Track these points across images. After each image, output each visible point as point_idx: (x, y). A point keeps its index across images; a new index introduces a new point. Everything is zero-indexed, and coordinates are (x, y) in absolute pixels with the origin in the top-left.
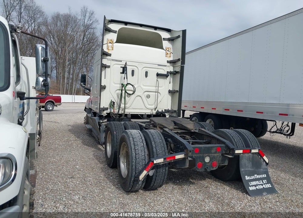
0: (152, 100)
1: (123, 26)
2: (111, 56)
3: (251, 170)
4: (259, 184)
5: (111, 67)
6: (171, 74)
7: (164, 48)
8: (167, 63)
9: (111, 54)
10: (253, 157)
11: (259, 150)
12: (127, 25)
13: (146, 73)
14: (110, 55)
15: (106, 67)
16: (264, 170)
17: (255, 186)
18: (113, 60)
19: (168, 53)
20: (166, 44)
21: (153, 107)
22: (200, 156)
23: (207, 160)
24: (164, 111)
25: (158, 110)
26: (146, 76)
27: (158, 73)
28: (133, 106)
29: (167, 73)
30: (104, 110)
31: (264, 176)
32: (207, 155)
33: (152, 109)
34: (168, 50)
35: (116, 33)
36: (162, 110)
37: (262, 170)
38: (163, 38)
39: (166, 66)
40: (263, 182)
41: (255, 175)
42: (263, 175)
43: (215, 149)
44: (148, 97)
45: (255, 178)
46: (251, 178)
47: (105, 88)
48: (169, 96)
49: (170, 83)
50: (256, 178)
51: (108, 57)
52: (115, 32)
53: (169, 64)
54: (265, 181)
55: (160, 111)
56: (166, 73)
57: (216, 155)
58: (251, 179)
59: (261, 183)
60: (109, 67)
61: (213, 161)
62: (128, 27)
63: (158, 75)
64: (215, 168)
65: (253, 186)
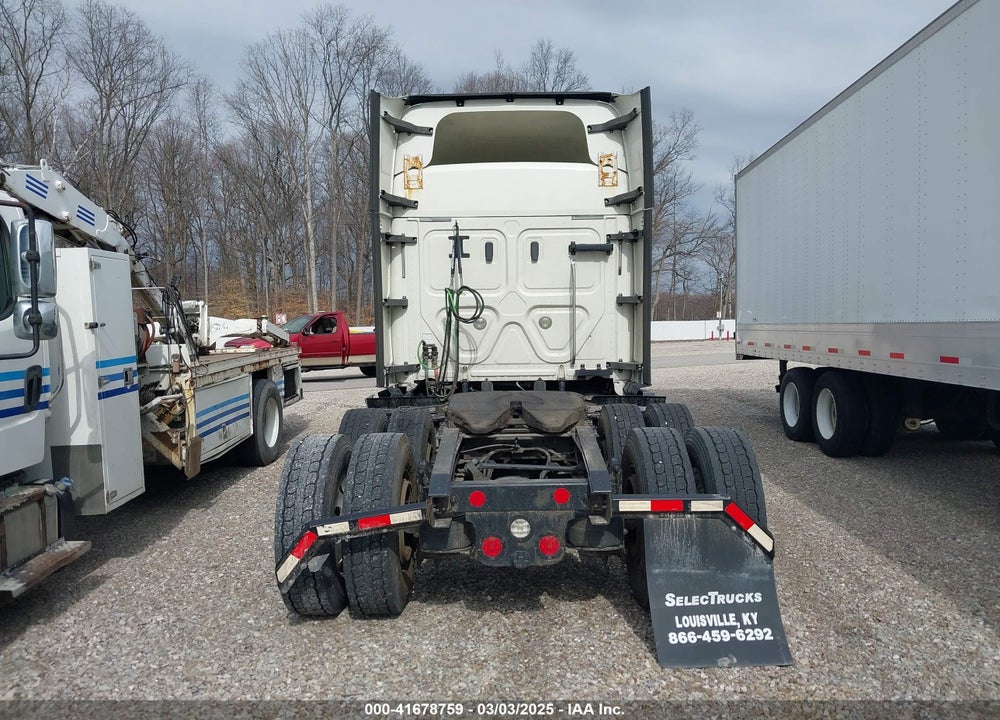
0: (559, 332)
1: (452, 109)
2: (416, 208)
3: (696, 574)
4: (721, 624)
5: (420, 241)
6: (620, 241)
7: (593, 155)
8: (607, 205)
9: (416, 202)
10: (703, 529)
11: (726, 503)
12: (462, 105)
13: (535, 247)
14: (414, 205)
15: (403, 244)
16: (757, 578)
17: (699, 630)
18: (423, 220)
19: (607, 174)
20: (598, 144)
21: (566, 355)
22: (493, 515)
23: (520, 529)
24: (604, 367)
25: (582, 366)
26: (534, 257)
27: (573, 244)
28: (496, 356)
29: (608, 241)
30: (407, 373)
31: (753, 597)
32: (517, 513)
33: (561, 365)
34: (606, 163)
35: (431, 135)
36: (599, 366)
37: (745, 575)
38: (589, 127)
39: (601, 217)
40: (739, 619)
41: (709, 594)
42: (749, 597)
43: (547, 493)
44: (546, 323)
45: (707, 602)
46: (690, 600)
47: (405, 307)
48: (620, 316)
49: (620, 274)
50: (713, 602)
51: (410, 213)
52: (427, 132)
53: (611, 210)
54: (750, 618)
55: (591, 366)
56: (603, 241)
57: (552, 514)
58: (687, 604)
59: (727, 624)
60: (413, 241)
61: (541, 536)
62: (469, 108)
63: (575, 250)
64: (553, 558)
65: (687, 630)
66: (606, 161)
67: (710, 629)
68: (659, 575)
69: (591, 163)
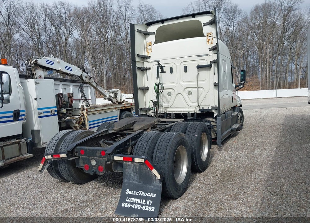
0: (194, 97)
1: (160, 25)
2: (150, 58)
3: (137, 184)
4: (140, 203)
5: (151, 69)
6: (215, 63)
7: (205, 34)
8: (209, 51)
9: (150, 56)
10: (140, 168)
11: (145, 160)
12: (163, 23)
13: (186, 67)
14: (149, 57)
15: (147, 70)
16: (156, 188)
17: (132, 204)
18: (152, 62)
19: (210, 40)
20: (207, 30)
21: (196, 104)
22: (86, 158)
23: (94, 163)
24: (210, 108)
25: (203, 108)
26: (186, 71)
27: (198, 65)
28: (175, 105)
29: (210, 63)
30: (149, 110)
31: (153, 195)
33: (196, 107)
34: (209, 36)
36: (208, 108)
37: (152, 187)
38: (203, 24)
39: (207, 55)
40: (146, 202)
41: (140, 191)
42: (152, 195)
43: (99, 152)
44: (190, 93)
45: (138, 194)
46: (133, 193)
47: (148, 90)
48: (215, 90)
49: (215, 75)
50: (140, 195)
51: (148, 60)
52: (153, 33)
53: (211, 52)
54: (150, 202)
55: (206, 108)
56: (209, 64)
57: (101, 159)
58: (132, 194)
59: (142, 203)
60: (150, 69)
61: (99, 165)
62: (166, 24)
63: (199, 67)
64: (102, 173)
65: (128, 203)
66: (209, 35)
67: (135, 203)
68: (126, 183)
69: (205, 36)
